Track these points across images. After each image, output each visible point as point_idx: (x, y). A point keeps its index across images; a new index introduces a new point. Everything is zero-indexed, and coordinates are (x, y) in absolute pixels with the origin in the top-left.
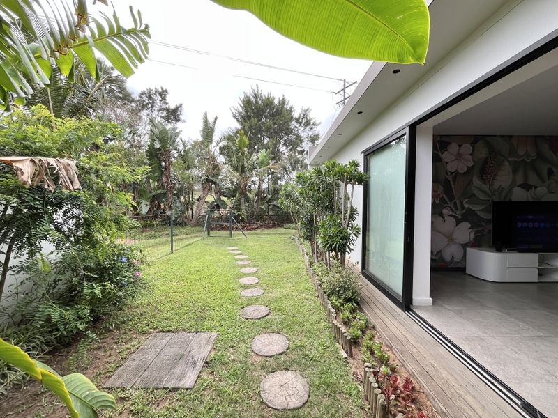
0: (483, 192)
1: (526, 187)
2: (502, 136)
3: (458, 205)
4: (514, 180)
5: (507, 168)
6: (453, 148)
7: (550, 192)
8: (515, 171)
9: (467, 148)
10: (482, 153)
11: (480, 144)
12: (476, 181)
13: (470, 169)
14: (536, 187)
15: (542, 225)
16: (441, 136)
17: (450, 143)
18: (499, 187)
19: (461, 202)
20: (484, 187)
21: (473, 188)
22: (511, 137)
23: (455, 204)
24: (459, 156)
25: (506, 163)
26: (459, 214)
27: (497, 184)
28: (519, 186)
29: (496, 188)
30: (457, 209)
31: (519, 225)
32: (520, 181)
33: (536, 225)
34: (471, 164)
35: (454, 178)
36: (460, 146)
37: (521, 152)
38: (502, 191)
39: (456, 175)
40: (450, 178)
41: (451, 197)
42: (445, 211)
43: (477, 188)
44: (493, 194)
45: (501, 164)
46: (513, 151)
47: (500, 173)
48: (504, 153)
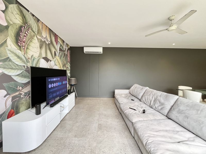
0: (19, 57)
1: (47, 60)
4: (41, 54)
5: (35, 44)
7: (55, 65)
8: (41, 47)
10: (16, 18)
12: (11, 44)
14: (51, 61)
18: (32, 56)
20: (19, 52)
21: (8, 52)
25: (35, 38)
27: (30, 53)
28: (43, 58)
29: (30, 57)
32: (44, 55)
34: (3, 23)
37: (44, 35)
38: (34, 60)
43: (13, 52)
44: (28, 61)
45: (32, 38)
46: (39, 32)
47: (32, 44)
48: (34, 29)
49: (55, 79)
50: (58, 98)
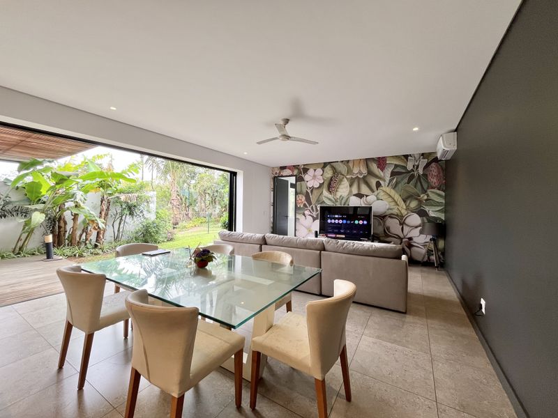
0: (330, 199)
1: (360, 196)
2: (342, 161)
3: (314, 208)
4: (351, 191)
5: (346, 183)
6: (311, 172)
7: (378, 199)
8: (351, 186)
9: (319, 171)
10: (329, 173)
11: (328, 168)
12: (325, 193)
13: (321, 185)
14: (367, 196)
15: (345, 222)
16: (304, 165)
17: (308, 169)
18: (340, 197)
19: (316, 207)
20: (330, 196)
21: (323, 197)
22: (348, 161)
23: (312, 208)
24: (314, 177)
25: (345, 180)
26: (314, 214)
27: (339, 194)
28: (354, 195)
29: (338, 197)
30: (313, 211)
31: (329, 221)
32: (355, 191)
33: (341, 221)
34: (322, 182)
35: (312, 191)
36: (315, 170)
37: (356, 171)
38: (342, 199)
39: (312, 189)
40: (309, 191)
41: (310, 204)
42: (307, 212)
43: (328, 198)
44: (336, 201)
45: (341, 180)
46: (350, 171)
47: (341, 186)
48: (343, 173)
49: (337, 216)
50: (344, 236)
